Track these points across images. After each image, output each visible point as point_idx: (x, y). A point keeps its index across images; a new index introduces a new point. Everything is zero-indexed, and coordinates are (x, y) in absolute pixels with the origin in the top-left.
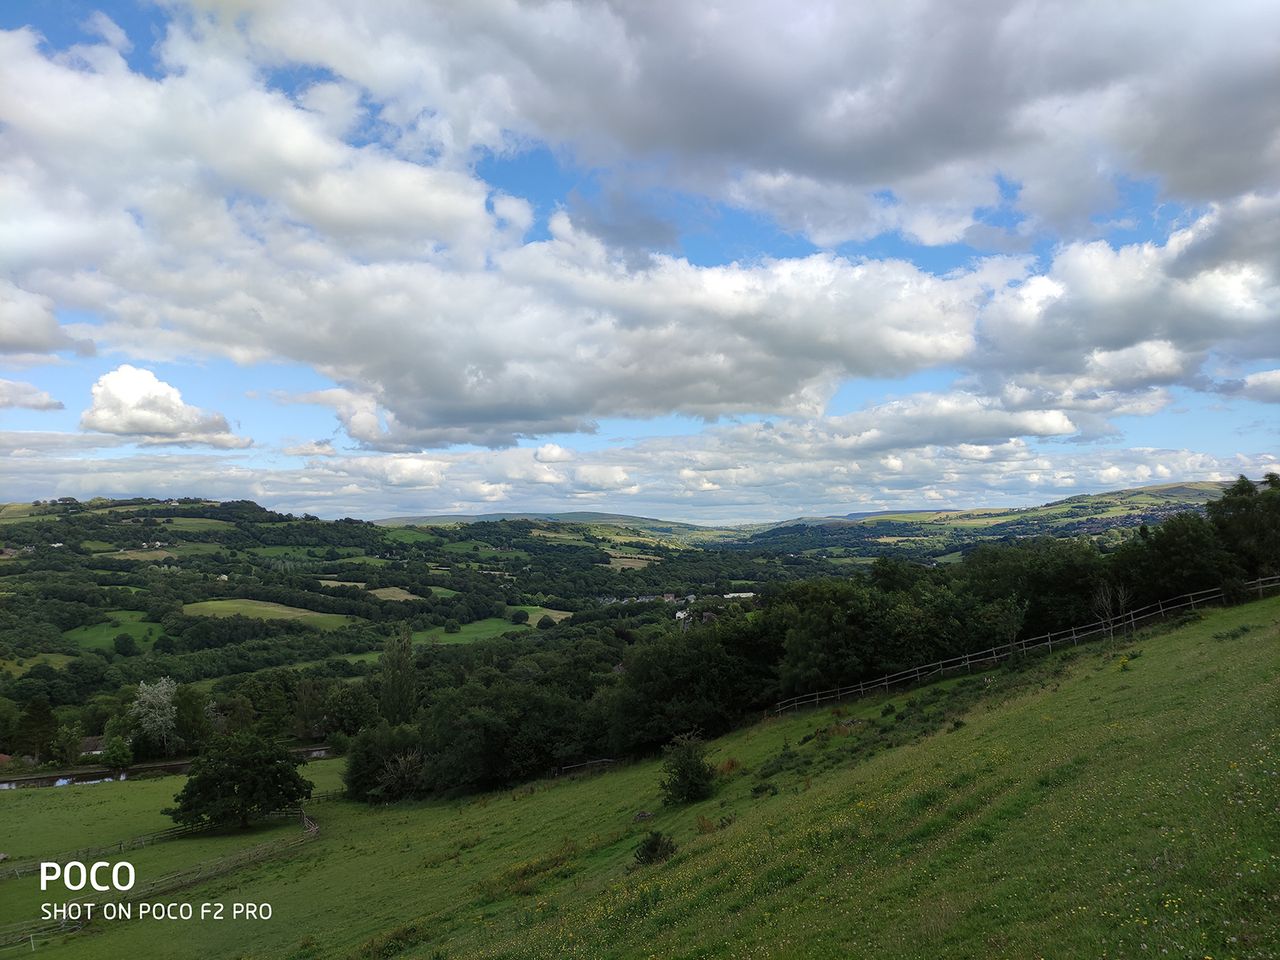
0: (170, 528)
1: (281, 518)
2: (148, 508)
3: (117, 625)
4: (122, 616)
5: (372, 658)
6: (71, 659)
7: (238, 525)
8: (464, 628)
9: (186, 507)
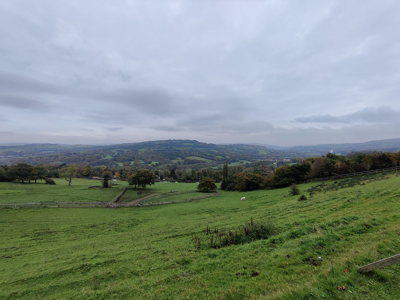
0: (184, 144)
1: (201, 143)
2: (181, 141)
3: (178, 160)
4: (178, 158)
5: (216, 168)
6: (172, 164)
7: (194, 144)
8: (232, 163)
9: (186, 141)
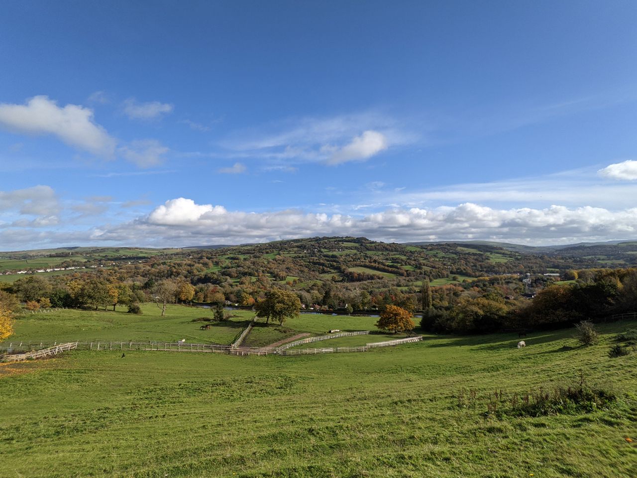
0: (343, 245)
1: (373, 242)
2: (337, 239)
4: (332, 271)
6: (322, 282)
7: (361, 245)
8: (435, 280)
9: (347, 239)
